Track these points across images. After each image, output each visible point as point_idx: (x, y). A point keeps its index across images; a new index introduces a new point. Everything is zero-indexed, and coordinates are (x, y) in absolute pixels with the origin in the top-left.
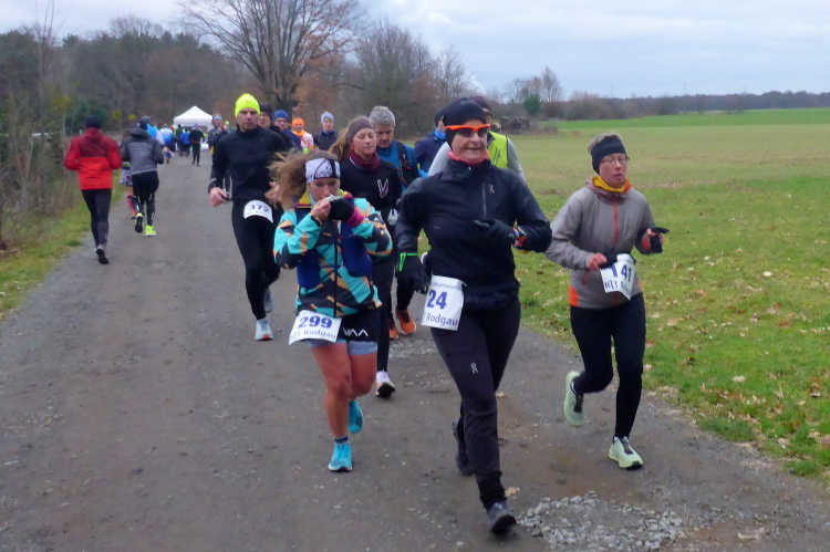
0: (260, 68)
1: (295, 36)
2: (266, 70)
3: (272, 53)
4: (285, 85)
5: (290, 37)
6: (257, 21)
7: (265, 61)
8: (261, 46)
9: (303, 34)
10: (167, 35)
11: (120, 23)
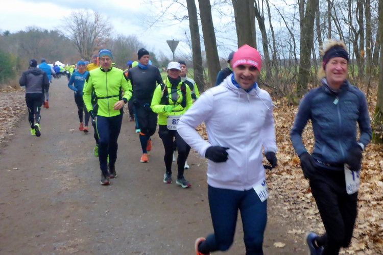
0: (80, 49)
1: (93, 38)
2: (82, 49)
3: (84, 43)
4: (88, 54)
5: (91, 38)
6: (80, 33)
7: (82, 46)
8: (81, 42)
9: (95, 38)
10: (46, 31)
11: (29, 28)
